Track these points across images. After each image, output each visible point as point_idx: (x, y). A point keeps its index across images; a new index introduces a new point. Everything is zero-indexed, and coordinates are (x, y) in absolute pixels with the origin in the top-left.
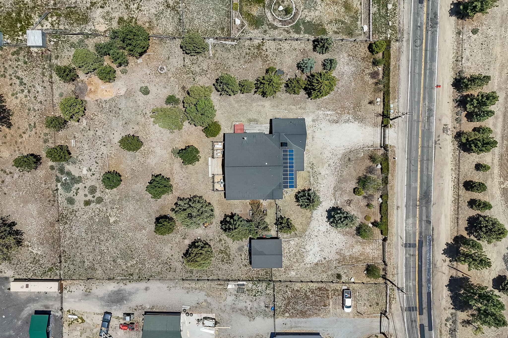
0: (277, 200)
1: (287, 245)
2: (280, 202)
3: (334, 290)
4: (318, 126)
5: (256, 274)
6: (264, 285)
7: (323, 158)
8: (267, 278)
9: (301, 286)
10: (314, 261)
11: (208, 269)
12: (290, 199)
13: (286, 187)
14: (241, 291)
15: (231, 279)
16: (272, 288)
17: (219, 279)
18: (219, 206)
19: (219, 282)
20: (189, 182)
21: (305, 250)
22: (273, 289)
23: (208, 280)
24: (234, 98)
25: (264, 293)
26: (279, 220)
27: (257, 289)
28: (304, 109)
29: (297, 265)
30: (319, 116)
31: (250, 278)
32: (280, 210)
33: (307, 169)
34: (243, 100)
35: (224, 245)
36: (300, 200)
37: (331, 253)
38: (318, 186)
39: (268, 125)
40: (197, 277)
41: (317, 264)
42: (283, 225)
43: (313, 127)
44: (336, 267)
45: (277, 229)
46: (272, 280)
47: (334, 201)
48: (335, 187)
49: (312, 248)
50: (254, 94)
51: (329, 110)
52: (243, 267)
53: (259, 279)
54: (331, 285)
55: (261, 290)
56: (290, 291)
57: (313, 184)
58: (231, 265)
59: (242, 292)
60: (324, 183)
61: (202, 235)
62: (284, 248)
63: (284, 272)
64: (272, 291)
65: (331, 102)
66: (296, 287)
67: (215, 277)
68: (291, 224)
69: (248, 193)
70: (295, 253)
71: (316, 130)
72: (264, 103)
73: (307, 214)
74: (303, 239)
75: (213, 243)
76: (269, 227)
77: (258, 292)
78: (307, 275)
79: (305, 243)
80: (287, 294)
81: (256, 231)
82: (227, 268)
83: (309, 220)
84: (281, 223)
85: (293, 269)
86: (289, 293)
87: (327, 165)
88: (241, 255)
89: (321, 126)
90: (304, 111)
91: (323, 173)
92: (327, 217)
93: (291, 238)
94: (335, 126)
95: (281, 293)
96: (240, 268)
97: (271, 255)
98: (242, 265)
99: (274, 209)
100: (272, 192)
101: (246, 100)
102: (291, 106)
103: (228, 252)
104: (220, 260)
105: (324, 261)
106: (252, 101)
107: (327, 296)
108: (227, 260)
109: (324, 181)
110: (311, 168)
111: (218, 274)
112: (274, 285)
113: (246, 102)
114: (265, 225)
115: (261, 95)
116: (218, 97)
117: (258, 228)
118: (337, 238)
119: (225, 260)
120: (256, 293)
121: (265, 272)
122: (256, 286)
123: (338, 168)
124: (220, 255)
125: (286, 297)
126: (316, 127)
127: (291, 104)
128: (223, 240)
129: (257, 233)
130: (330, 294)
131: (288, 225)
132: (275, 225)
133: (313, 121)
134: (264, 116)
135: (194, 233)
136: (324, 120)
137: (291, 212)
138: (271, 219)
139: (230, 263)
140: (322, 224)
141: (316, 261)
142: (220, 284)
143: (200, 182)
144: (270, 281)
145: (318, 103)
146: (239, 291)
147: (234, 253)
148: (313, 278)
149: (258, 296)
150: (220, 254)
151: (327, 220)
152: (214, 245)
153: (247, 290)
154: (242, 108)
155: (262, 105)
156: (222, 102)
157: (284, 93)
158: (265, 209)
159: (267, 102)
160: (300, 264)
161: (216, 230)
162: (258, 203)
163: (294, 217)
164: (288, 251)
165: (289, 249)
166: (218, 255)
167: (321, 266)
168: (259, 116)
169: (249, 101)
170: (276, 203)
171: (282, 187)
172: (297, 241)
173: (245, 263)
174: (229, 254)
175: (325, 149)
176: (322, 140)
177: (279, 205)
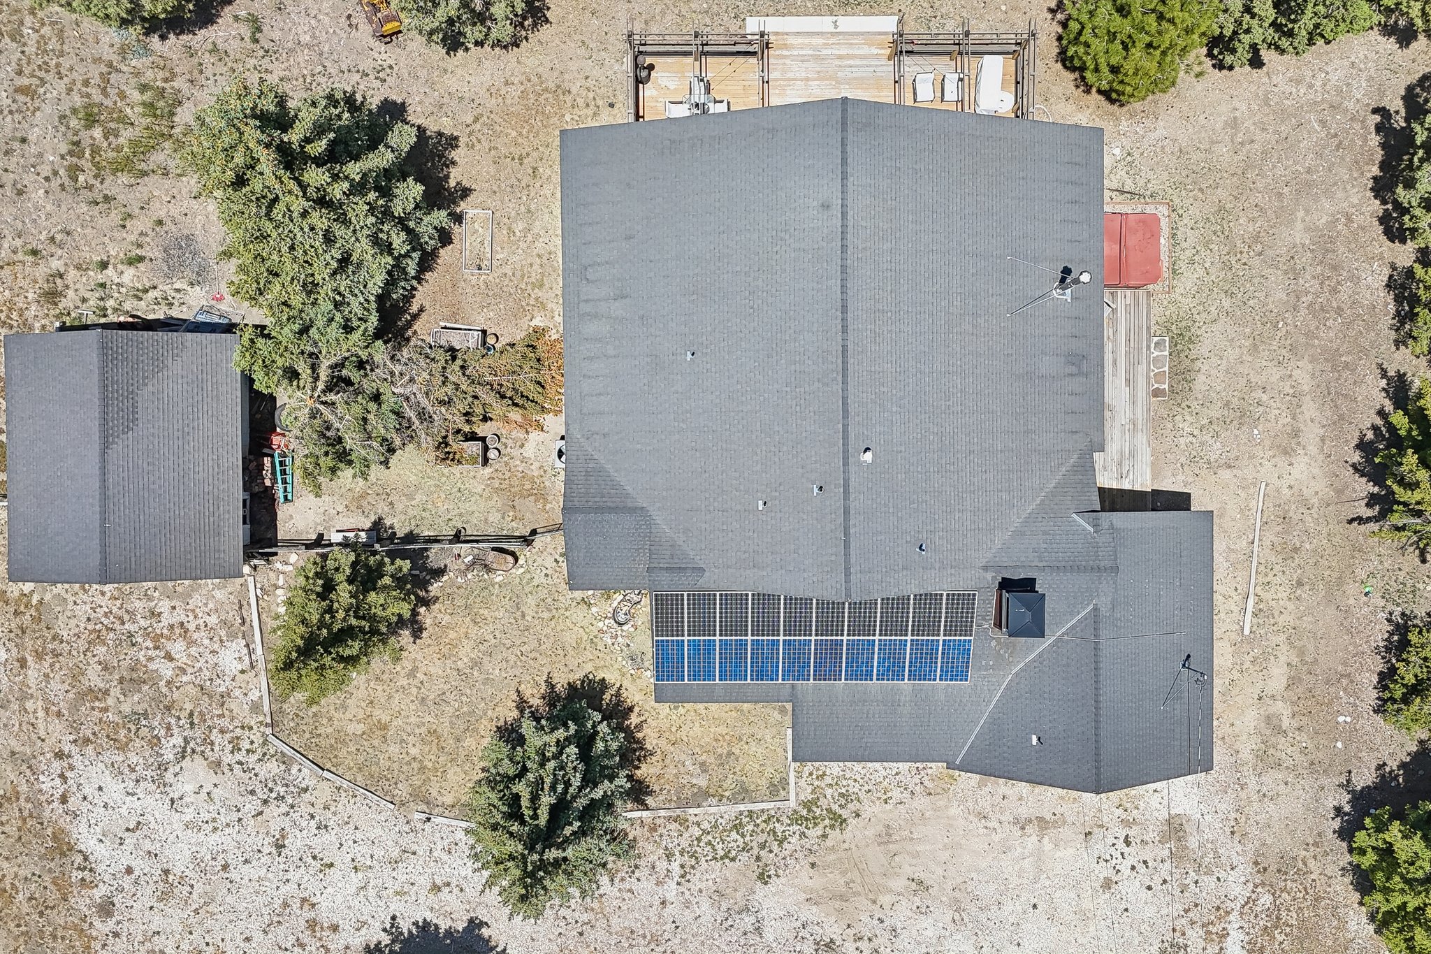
0: (559, 539)
2: (549, 562)
4: (1130, 860)
7: (886, 900)
10: (83, 828)
12: (569, 638)
13: (664, 616)
18: (515, 91)
21: (169, 756)
24: (1358, 220)
26: (399, 554)
28: (1266, 759)
29: (57, 687)
30: (1209, 872)
32: (489, 568)
33: (799, 775)
34: (1334, 290)
36: (561, 733)
38: (669, 856)
39: (1145, 483)
41: (62, 847)
43: (1125, 823)
45: (337, 537)
49: (189, 814)
50: (1384, 373)
52: (42, 271)
57: (683, 822)
58: (55, 184)
60: (687, 904)
62: (186, 597)
69: (617, 309)
70: (152, 679)
71: (1101, 844)
72: (1313, 449)
73: (453, 774)
74: (258, 739)
75: (235, 44)
76: (348, 480)
79: (228, 758)
82: (34, 150)
83: (403, 791)
85: (23, 663)
87: (832, 929)
88: (141, 259)
89: (1131, 888)
90: (1246, 755)
92: (427, 924)
96: (35, 253)
97: (104, 488)
98: (56, 264)
99: (495, 517)
100: (623, 508)
101: (1339, 312)
102: (1286, 654)
103: (158, 158)
104: (97, 97)
105: (82, 902)
106: (1332, 356)
108: (95, 151)
109: (705, 908)
110: (808, 805)
113: (1317, 310)
115: (1375, 428)
116: (1361, 96)
117: (329, 389)
119: (97, 132)
124: (136, 96)
126: (1121, 845)
127: (1301, 653)
129: (292, 374)
131: (342, 636)
132: (368, 525)
133: (1175, 829)
134: (1215, 451)
136: (1179, 908)
137: (466, 653)
138: (417, 497)
139: (74, 171)
140: (371, 892)
141: (86, 839)
145: (1312, 864)
147: (155, 205)
150: (148, 96)
151: (405, 926)
152: (215, 50)
154: (1276, 278)
155: (1296, 434)
156: (1323, 123)
157: (1390, 607)
158: (492, 454)
159: (1316, 471)
160: (59, 714)
161: (332, 70)
162: (540, 399)
163: (433, 670)
164: (165, 623)
165: (177, 631)
166: (133, 81)
167: (47, 878)
168: (1216, 411)
169: (1329, 334)
170: (534, 532)
171: (666, 583)
172: (237, 693)
173: (70, 293)
174: (143, 166)
175: (950, 915)
176: (1024, 896)
177: (525, 554)
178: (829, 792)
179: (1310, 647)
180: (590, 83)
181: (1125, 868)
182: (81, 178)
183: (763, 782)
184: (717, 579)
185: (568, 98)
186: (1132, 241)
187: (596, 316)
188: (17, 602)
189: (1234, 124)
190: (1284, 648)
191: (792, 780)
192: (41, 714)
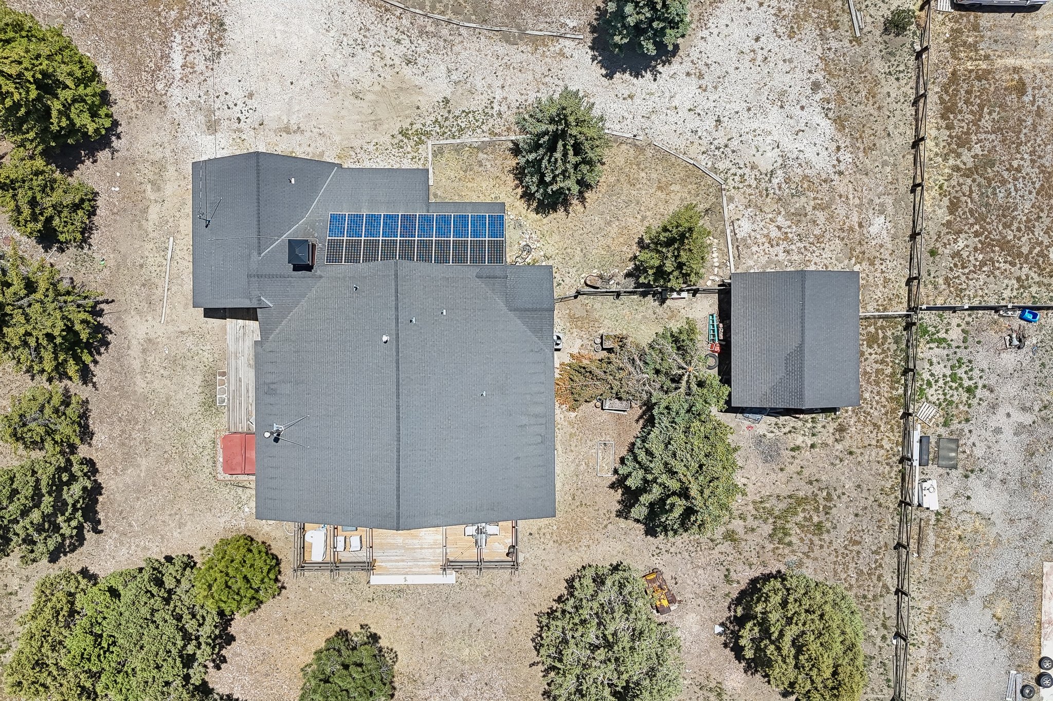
0: (558, 292)
1: (755, 248)
2: (567, 280)
3: (952, 49)
4: (237, 109)
5: (877, 383)
6: (925, 351)
7: (377, 88)
8: (897, 340)
9: (935, 193)
10: (828, 132)
11: (854, 591)
12: (556, 237)
13: (498, 251)
14: (952, 450)
15: (898, 493)
16: (941, 316)
17: (899, 546)
18: (585, 542)
19: (913, 545)
20: (478, 671)
21: (780, 172)
22: (947, 314)
23: (899, 592)
24: (110, 471)
25: (962, 353)
26: (648, 285)
27: (941, 383)
28: (160, 167)
29: (841, 211)
30: (192, 102)
31: (894, 411)
32: (601, 277)
33: (426, 159)
34: (123, 431)
35: (750, 522)
36: (555, 187)
37: (791, 61)
38: (500, 114)
39: (230, 323)
40: (884, 638)
41: (840, 122)
42: (669, 266)
43: (240, 131)
44: (855, 40)
45: (684, 294)
46: (907, 316)
47: (567, 43)
48: (507, 39)
49: (769, 139)
50: (94, 385)
51: (166, 57)
52: (847, 443)
53: (899, 371)
54: (932, 57)
55: (949, 364)
56: (955, 241)
57: (492, 133)
58: (839, 491)
59: (953, 446)
60: (490, 86)
61: (709, 614)
62: (770, 262)
63: (872, 264)
64: (954, 319)
65: (129, 48)
66: (939, 212)
67: (887, 559)
68: (665, 229)
69: (524, 420)
70: (788, 215)
71: (254, 118)
72: (134, 342)
73: (620, 161)
74: (730, 181)
75: (739, 568)
76: (675, 326)
77: (954, 377)
78: (885, 164)
79: (747, 171)
80: (965, 254)
81: (694, 387)
82: (851, 510)
83: (649, 152)
84: (661, 273)
85: (860, 225)
86: (961, 244)
87: (407, 71)
88: (793, 450)
89: (237, 93)
90: (171, 169)
91: (440, 88)
92: (637, 76)
93: (724, 232)
94: (235, 35)
95: (963, 278)
96: (851, 453)
97: (803, 323)
98: (839, 447)
99: (597, 306)
100: (522, 311)
101: (120, 420)
102: (149, 226)
103: (783, 505)
104: (816, 539)
105: (829, 90)
106: (124, 395)
107: (979, 79)
108: (817, 510)
109: (479, 84)
110: (421, 142)
111: (874, 548)
112: (928, 309)
113: (133, 420)
114: (670, 348)
115: (99, 354)
116: (109, 540)
117: (681, 376)
118: (725, 31)
119: (816, 519)
120: (961, 385)
121: (870, 347)
122: (929, 384)
123: (421, 21)
124: (794, 539)
125: (981, 257)
126: (243, 118)
127: (140, 227)
128: (730, 527)
129: (701, 384)
130: (969, 65)
131: (669, 243)
132: (668, 302)
133: (212, 127)
134: (190, 341)
135: (695, 650)
136: (210, 82)
137: (614, 229)
138: (639, 317)
139: (829, 498)
140: (667, 94)
141: (826, 126)
142: (919, 542)
143: (478, 623)
144: (908, 327)
145: (133, 106)
146: (951, 459)
147: (784, 480)
148: (899, 140)
149: (970, 379)
150: (787, 540)
151: (648, 75)
152: (750, 565)
153: (945, 424)
154: (157, 440)
155: (144, 351)
156: (130, 525)
157: (90, 253)
158: (598, 341)
159: (132, 330)
160: (840, 196)
161: (686, 554)
162: (573, 372)
163: (632, 220)
164: (781, 247)
165: (774, 243)
166: (795, 547)
167: (848, 104)
168: (190, 364)
169: (126, 407)
170: (576, 297)
171: (497, 269)
172: (741, 208)
173: (831, 431)
174: (790, 501)
175: (340, 79)
176: (298, 90)
177: (580, 285)
178: (409, 149)
179: (135, 230)
180: (543, 547)
181: (240, 104)
182: (825, 494)
183: (446, 155)
184: (469, 271)
185: (555, 538)
186: (239, 459)
187: (536, 416)
188: (863, 259)
189: (181, 525)
190: (150, 230)
191: (430, 156)
192: (851, 196)
